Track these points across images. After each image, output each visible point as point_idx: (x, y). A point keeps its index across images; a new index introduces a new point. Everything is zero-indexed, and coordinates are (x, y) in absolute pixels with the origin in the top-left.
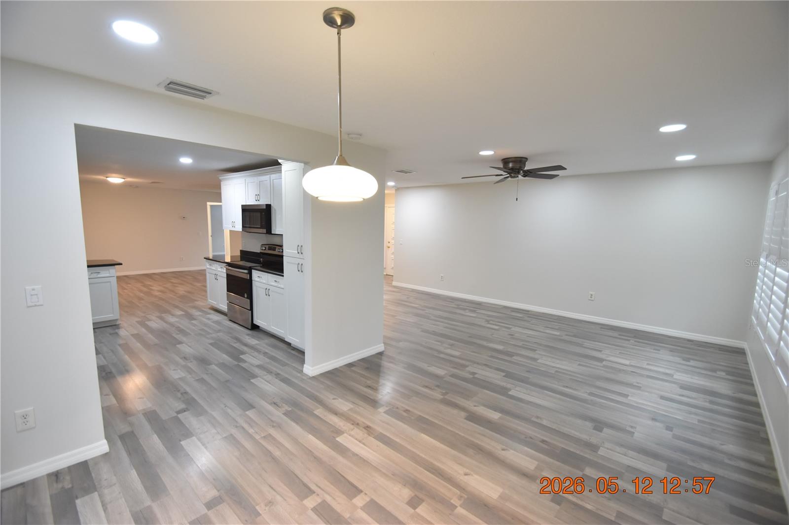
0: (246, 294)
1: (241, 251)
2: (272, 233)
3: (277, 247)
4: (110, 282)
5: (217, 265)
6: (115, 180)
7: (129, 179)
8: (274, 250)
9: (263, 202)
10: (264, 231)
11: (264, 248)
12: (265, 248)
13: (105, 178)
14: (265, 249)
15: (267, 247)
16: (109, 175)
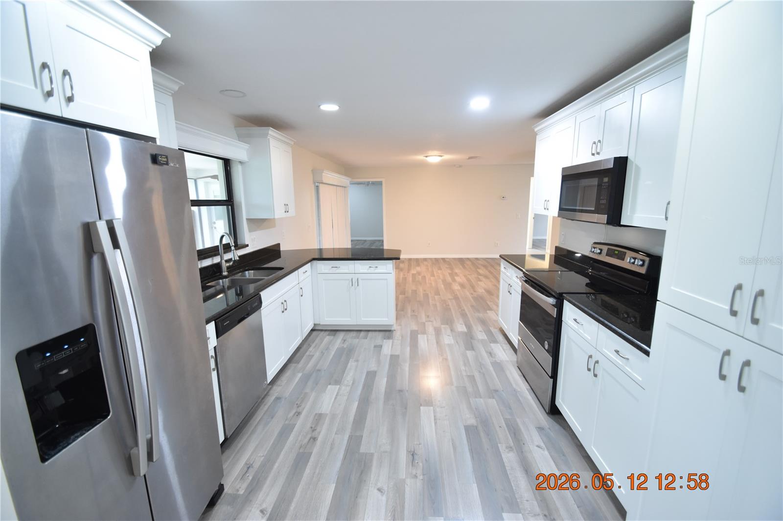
0: (546, 342)
1: (556, 247)
2: (622, 224)
3: (629, 254)
4: (387, 279)
5: (513, 272)
6: (434, 158)
7: (447, 157)
8: (622, 257)
9: (608, 154)
10: (604, 218)
11: (599, 251)
12: (601, 250)
13: (425, 158)
14: (600, 253)
15: (605, 249)
16: (430, 153)
